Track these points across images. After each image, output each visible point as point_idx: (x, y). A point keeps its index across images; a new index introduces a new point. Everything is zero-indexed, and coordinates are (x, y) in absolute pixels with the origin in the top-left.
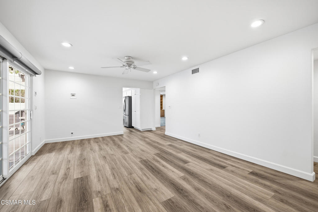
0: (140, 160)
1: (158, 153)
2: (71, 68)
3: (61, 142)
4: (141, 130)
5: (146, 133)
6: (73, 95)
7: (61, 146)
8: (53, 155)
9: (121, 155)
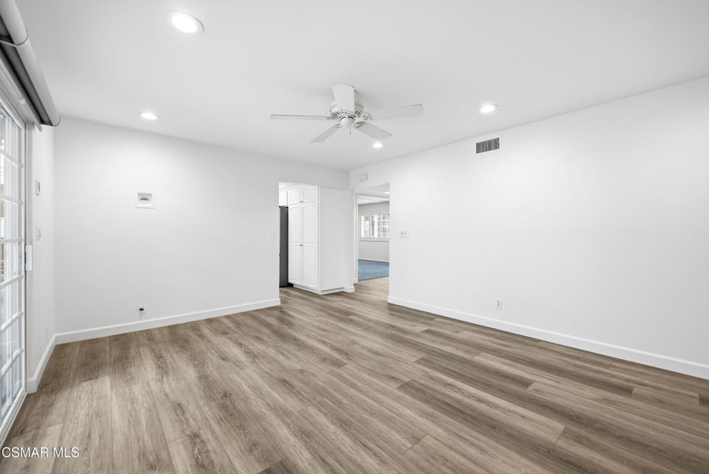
0: (398, 385)
1: (421, 357)
2: (149, 116)
3: (109, 337)
4: (320, 293)
5: (336, 299)
6: (146, 197)
7: (116, 352)
8: (105, 385)
9: (329, 372)
